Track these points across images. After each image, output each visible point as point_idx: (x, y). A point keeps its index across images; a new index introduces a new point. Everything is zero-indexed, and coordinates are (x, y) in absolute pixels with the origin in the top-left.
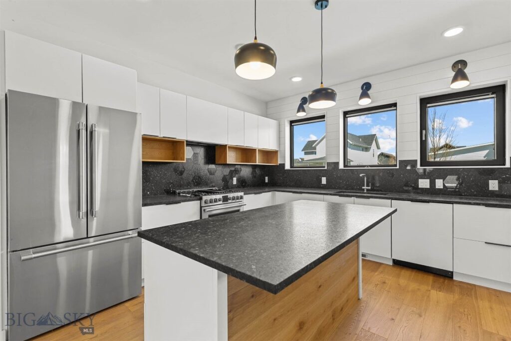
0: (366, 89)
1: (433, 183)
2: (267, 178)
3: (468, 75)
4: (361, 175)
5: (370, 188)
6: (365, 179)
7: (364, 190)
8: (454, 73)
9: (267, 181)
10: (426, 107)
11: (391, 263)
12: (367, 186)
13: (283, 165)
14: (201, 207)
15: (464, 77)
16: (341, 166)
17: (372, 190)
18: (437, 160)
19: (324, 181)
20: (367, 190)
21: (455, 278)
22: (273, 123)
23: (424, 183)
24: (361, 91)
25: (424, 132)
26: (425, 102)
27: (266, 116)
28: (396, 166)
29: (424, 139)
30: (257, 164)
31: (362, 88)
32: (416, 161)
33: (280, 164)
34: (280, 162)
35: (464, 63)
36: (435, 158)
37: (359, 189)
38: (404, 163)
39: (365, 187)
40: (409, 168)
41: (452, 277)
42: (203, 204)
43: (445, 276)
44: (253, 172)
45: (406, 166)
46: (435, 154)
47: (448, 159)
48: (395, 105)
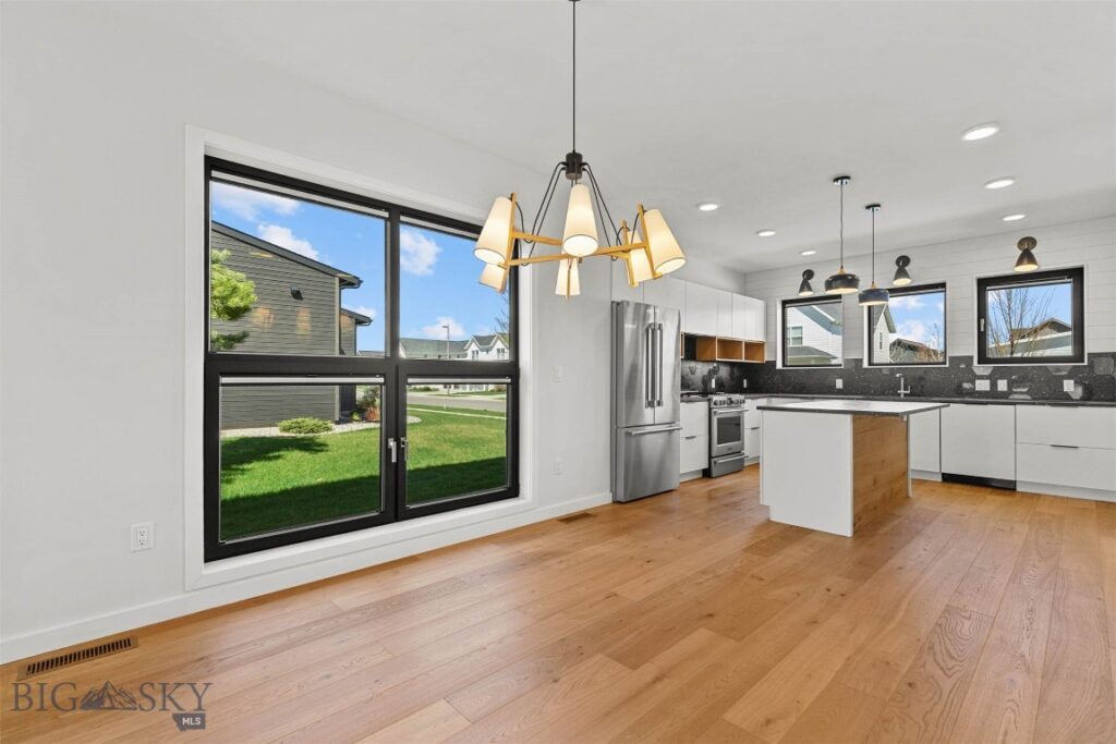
0: (903, 262)
1: (994, 385)
2: (745, 381)
3: (1035, 256)
4: (898, 375)
5: (908, 392)
6: (902, 381)
7: (899, 394)
8: (1020, 252)
9: (745, 385)
10: (985, 290)
11: (939, 479)
12: (905, 389)
13: (774, 363)
14: (710, 410)
15: (1032, 260)
16: (865, 364)
17: (911, 394)
18: (1019, 355)
19: (839, 384)
20: (905, 395)
21: (1019, 489)
22: (760, 304)
23: (983, 385)
24: (896, 268)
25: (983, 321)
26: (984, 284)
27: (745, 293)
28: (945, 363)
29: (982, 330)
30: (743, 360)
31: (898, 262)
32: (972, 357)
33: (767, 362)
34: (767, 357)
35: (1032, 241)
36: (1012, 353)
37: (893, 395)
38: (955, 360)
39: (902, 391)
40: (963, 366)
41: (1015, 489)
42: (712, 406)
43: (1007, 487)
44: (732, 374)
45: (959, 364)
46: (1012, 345)
47: (1039, 353)
48: (943, 285)
